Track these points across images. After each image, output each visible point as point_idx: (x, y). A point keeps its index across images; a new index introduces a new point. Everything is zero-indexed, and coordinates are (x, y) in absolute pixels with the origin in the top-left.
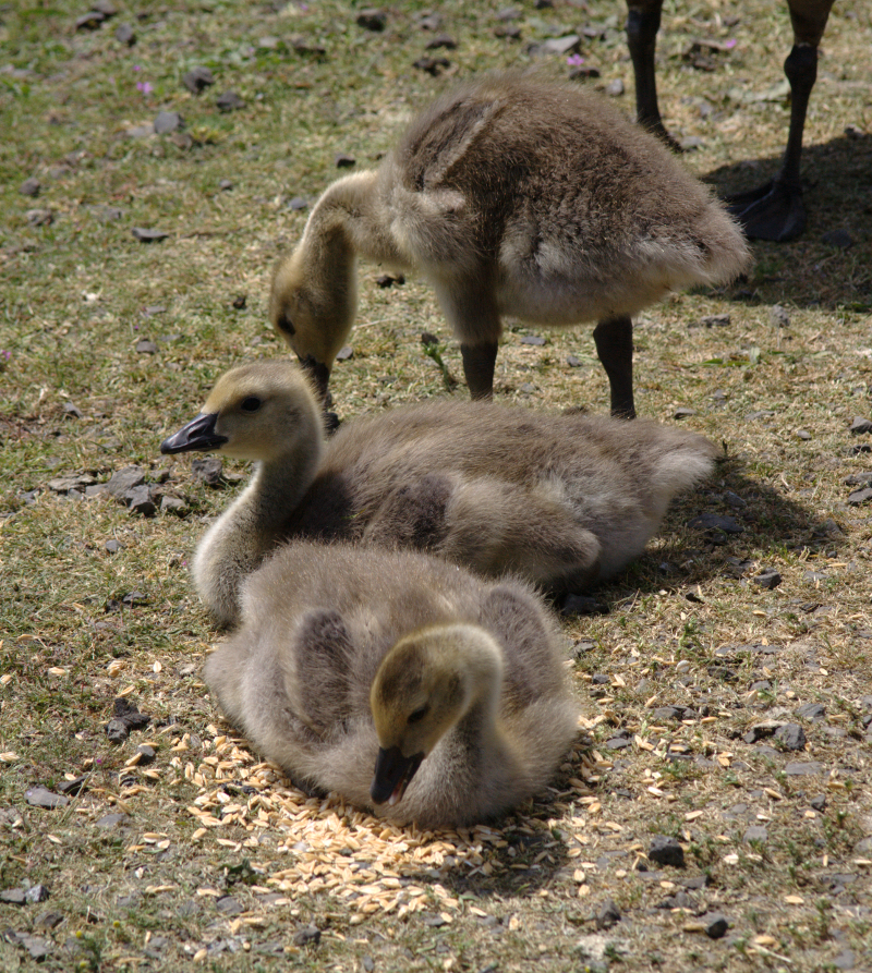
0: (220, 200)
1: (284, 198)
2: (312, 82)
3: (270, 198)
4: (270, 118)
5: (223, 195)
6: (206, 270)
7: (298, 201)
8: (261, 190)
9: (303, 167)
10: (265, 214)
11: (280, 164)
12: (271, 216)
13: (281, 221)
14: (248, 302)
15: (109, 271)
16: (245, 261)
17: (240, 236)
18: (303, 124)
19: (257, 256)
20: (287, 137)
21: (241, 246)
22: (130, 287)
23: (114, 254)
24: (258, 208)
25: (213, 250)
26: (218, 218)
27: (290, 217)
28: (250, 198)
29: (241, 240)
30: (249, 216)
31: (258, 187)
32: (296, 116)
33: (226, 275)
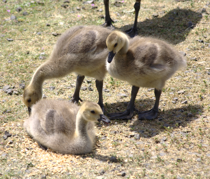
0: (24, 33)
1: (36, 32)
2: (41, 9)
3: (33, 32)
4: (33, 17)
5: (24, 32)
6: (21, 46)
7: (39, 33)
8: (32, 31)
9: (40, 26)
10: (33, 35)
11: (35, 26)
12: (34, 36)
13: (36, 37)
14: (30, 53)
15: (2, 47)
16: (29, 45)
17: (28, 40)
18: (40, 18)
19: (31, 44)
20: (37, 20)
21: (28, 42)
22: (6, 50)
23: (3, 44)
24: (31, 34)
25: (23, 43)
26: (23, 36)
27: (38, 36)
28: (30, 32)
29: (28, 41)
30: (29, 36)
31: (31, 30)
32: (38, 16)
33: (25, 47)
